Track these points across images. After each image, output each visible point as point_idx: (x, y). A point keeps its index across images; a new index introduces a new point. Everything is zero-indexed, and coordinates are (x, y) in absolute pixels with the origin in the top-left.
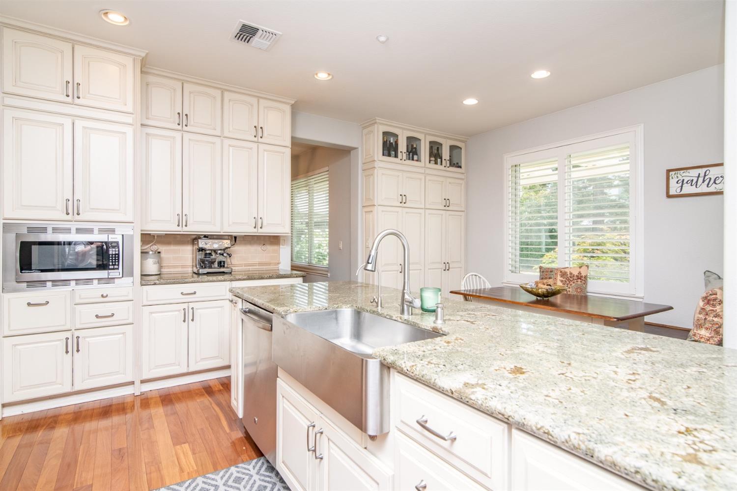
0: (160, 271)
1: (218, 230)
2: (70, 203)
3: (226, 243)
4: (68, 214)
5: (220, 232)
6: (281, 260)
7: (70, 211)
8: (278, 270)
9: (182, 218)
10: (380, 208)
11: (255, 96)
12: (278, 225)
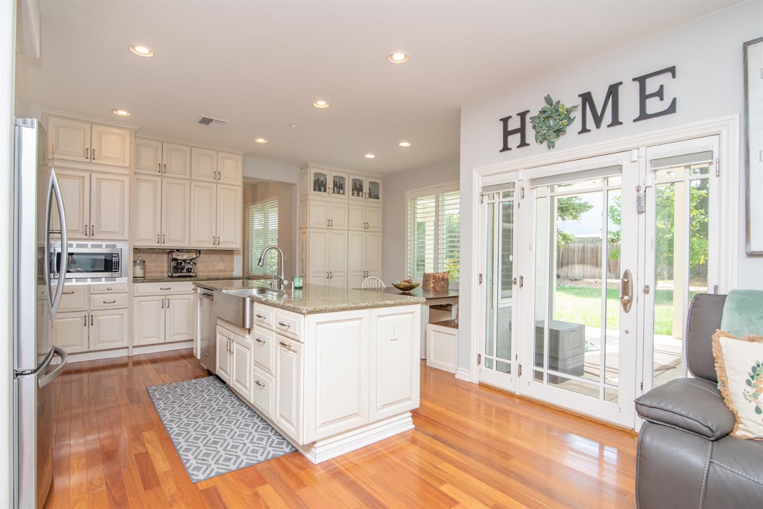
0: (145, 274)
1: (187, 246)
2: (88, 228)
3: (193, 255)
4: (86, 235)
5: (189, 247)
6: (235, 268)
7: (88, 233)
8: (232, 275)
9: (161, 238)
10: (311, 230)
11: (215, 150)
12: (232, 242)
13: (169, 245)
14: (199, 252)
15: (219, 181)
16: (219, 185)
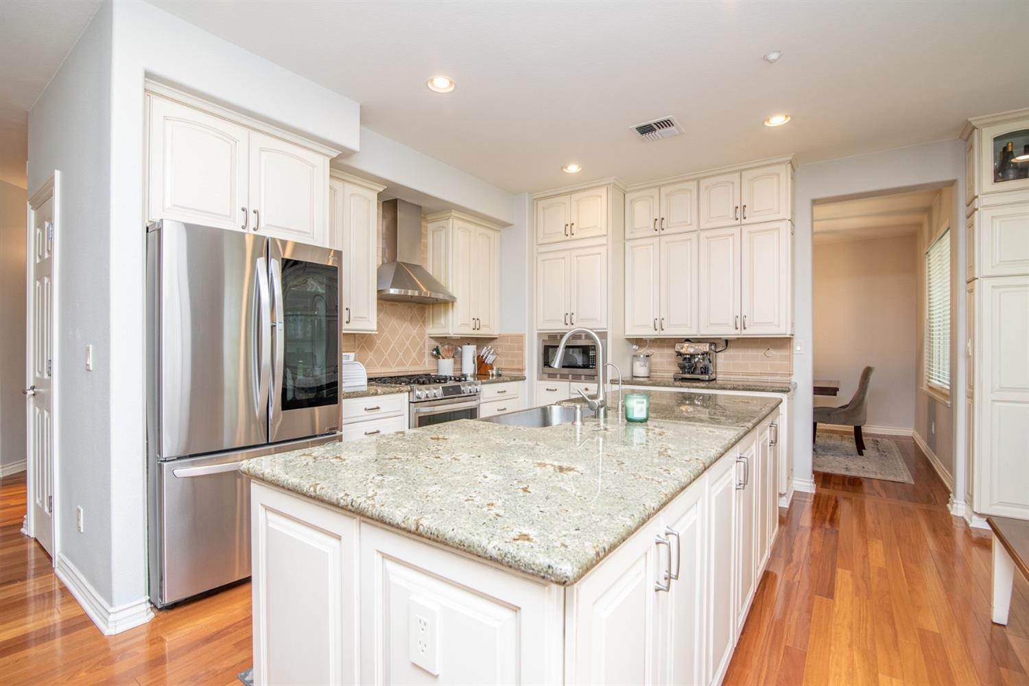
0: (649, 374)
1: (695, 333)
3: (705, 347)
5: (697, 335)
6: (794, 370)
8: (789, 383)
9: (659, 324)
10: (985, 281)
11: (737, 171)
12: (770, 323)
13: (669, 332)
14: (713, 342)
15: (744, 221)
16: (744, 228)
